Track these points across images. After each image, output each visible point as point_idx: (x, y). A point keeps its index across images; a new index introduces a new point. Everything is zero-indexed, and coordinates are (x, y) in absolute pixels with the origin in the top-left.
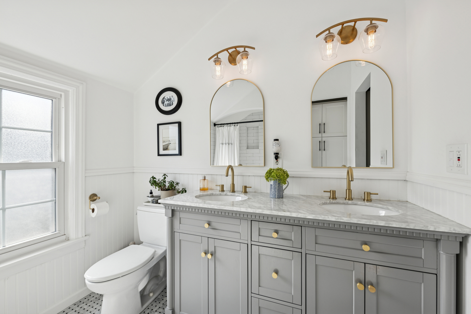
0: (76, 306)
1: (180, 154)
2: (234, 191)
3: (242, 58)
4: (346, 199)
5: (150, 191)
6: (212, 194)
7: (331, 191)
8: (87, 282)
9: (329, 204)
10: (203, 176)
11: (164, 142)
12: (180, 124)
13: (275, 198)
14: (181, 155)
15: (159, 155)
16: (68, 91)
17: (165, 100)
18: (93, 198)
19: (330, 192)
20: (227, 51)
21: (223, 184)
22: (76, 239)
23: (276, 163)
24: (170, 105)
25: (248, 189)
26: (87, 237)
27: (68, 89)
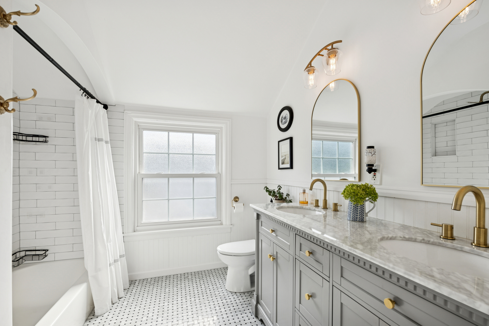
0: (224, 269)
1: (291, 167)
2: (327, 208)
3: (329, 57)
4: (472, 244)
5: (270, 200)
6: (302, 207)
7: (443, 225)
8: (218, 252)
9: (421, 242)
10: (303, 189)
11: (282, 157)
12: (291, 139)
13: (350, 220)
14: (292, 169)
15: (279, 169)
16: (222, 127)
17: (283, 119)
18: (236, 199)
19: (442, 227)
20: (319, 55)
21: (317, 199)
22: (226, 225)
23: (373, 177)
24: (285, 123)
25: (339, 208)
26: (232, 226)
27: (222, 126)
